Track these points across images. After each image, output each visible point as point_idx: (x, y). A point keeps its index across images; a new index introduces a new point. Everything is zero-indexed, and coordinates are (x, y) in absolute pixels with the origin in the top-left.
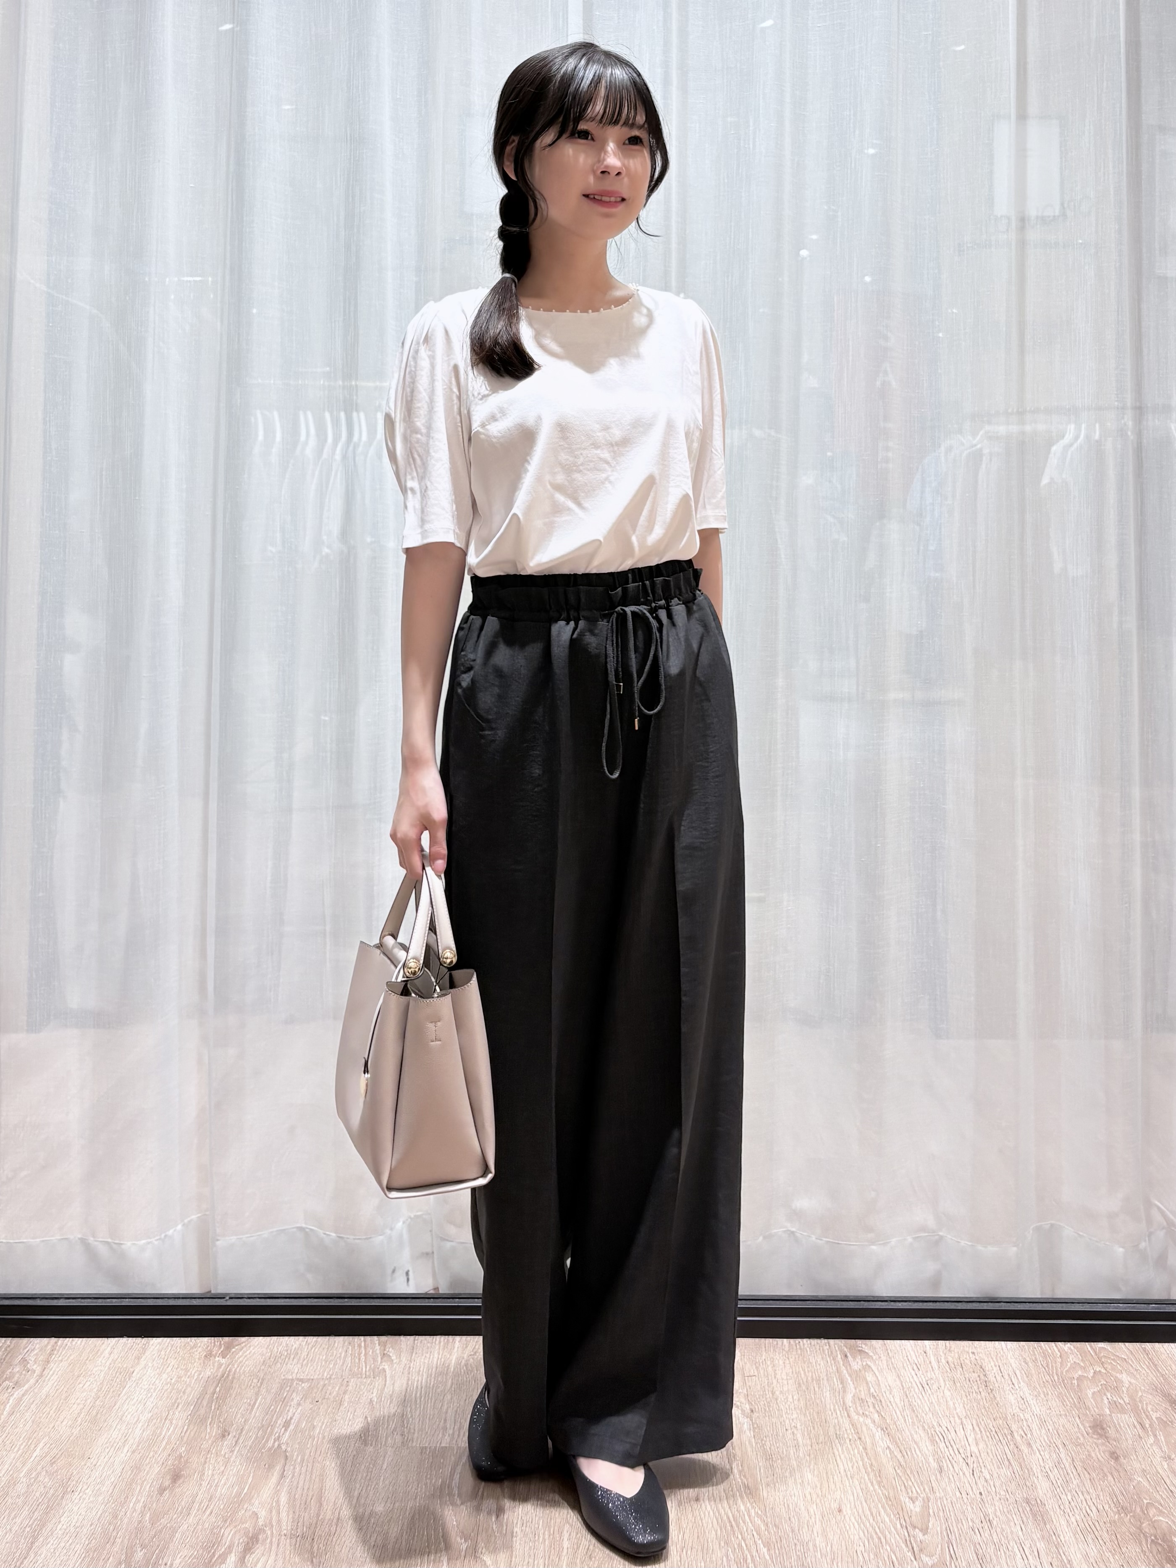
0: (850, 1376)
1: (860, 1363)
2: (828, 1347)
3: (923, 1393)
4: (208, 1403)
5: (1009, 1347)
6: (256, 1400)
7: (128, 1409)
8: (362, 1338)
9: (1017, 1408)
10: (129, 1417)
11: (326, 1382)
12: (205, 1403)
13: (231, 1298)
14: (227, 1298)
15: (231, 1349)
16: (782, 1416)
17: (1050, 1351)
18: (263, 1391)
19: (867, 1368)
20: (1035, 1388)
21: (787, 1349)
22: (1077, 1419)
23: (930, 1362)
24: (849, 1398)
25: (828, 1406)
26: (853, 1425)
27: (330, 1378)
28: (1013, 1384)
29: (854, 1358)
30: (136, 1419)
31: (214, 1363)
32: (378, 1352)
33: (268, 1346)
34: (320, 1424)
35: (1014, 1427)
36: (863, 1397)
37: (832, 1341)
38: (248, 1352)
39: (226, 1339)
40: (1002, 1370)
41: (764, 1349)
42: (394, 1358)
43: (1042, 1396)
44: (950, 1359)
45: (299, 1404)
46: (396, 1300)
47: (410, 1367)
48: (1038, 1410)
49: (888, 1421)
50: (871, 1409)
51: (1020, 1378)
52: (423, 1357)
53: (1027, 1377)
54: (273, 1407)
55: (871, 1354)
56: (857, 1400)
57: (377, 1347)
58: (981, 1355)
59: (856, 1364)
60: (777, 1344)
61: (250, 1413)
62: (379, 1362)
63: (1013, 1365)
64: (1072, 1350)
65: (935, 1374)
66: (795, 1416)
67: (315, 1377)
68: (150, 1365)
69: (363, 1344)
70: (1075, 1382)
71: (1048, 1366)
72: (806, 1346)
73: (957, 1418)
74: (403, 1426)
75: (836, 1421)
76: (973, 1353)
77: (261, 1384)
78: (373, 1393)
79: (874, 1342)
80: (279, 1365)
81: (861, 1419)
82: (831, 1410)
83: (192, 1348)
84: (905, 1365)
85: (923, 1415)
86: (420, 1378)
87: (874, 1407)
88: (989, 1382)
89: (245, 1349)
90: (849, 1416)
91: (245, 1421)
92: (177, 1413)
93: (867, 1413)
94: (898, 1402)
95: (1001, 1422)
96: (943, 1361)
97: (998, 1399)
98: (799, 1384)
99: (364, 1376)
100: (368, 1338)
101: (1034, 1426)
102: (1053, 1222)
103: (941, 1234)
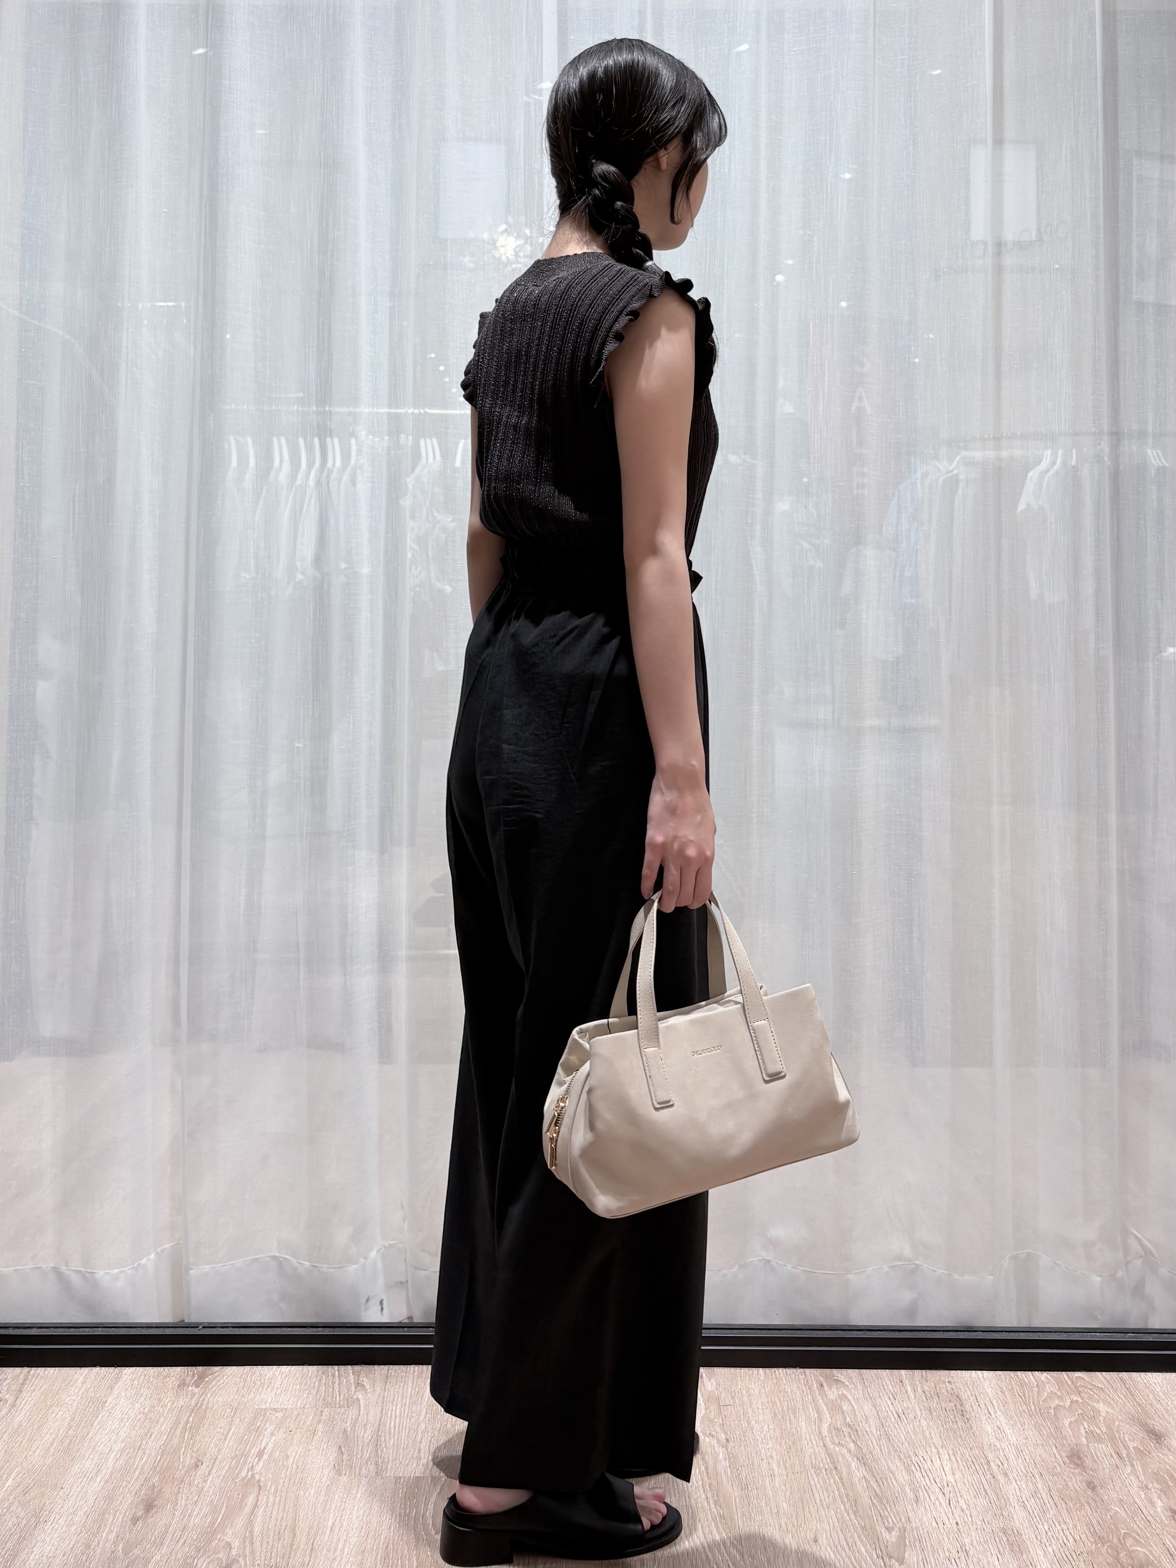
0: (826, 1405)
1: (836, 1392)
2: (803, 1376)
3: (899, 1423)
4: (181, 1433)
5: (985, 1376)
6: (230, 1429)
7: (101, 1439)
8: (336, 1367)
9: (994, 1437)
10: (102, 1446)
11: (300, 1411)
12: (178, 1432)
13: (203, 1327)
14: (201, 1327)
15: (204, 1379)
16: (758, 1446)
17: (1026, 1380)
18: (237, 1421)
19: (843, 1397)
20: (1012, 1418)
21: (762, 1378)
22: (1054, 1448)
23: (906, 1392)
24: (825, 1426)
25: (804, 1436)
26: (828, 1455)
27: (304, 1407)
28: (990, 1413)
29: (830, 1388)
30: (108, 1449)
31: (187, 1393)
32: (352, 1381)
33: (242, 1376)
34: (294, 1454)
35: (990, 1457)
36: (839, 1426)
37: (808, 1371)
38: (221, 1382)
39: (200, 1368)
40: (978, 1399)
41: (739, 1379)
42: (368, 1387)
43: (1019, 1426)
44: (926, 1388)
45: (272, 1434)
46: (370, 1329)
47: (384, 1397)
48: (1015, 1440)
49: (864, 1451)
50: (847, 1439)
51: (996, 1407)
52: (398, 1386)
53: (1003, 1406)
54: (246, 1437)
55: (847, 1383)
56: (833, 1430)
57: (352, 1377)
58: (957, 1385)
59: (832, 1393)
60: (753, 1374)
61: (224, 1442)
62: (353, 1392)
63: (990, 1394)
64: (1048, 1379)
65: (911, 1403)
66: (770, 1445)
67: (289, 1407)
68: (123, 1394)
69: (337, 1373)
70: (1052, 1411)
71: (1024, 1396)
72: (782, 1375)
73: (933, 1448)
74: (377, 1455)
75: (812, 1451)
76: (949, 1382)
77: (235, 1414)
78: (346, 1423)
79: (850, 1371)
80: (252, 1395)
81: (837, 1449)
82: (806, 1440)
83: (165, 1377)
84: (881, 1394)
85: (900, 1444)
86: (394, 1408)
87: (850, 1437)
88: (966, 1411)
89: (218, 1378)
90: (825, 1446)
91: (219, 1450)
92: (150, 1443)
93: (843, 1442)
94: (874, 1432)
95: (977, 1451)
96: (919, 1390)
97: (975, 1428)
98: (775, 1413)
99: (338, 1406)
100: (342, 1368)
101: (1011, 1456)
102: (1030, 1251)
103: (917, 1262)
